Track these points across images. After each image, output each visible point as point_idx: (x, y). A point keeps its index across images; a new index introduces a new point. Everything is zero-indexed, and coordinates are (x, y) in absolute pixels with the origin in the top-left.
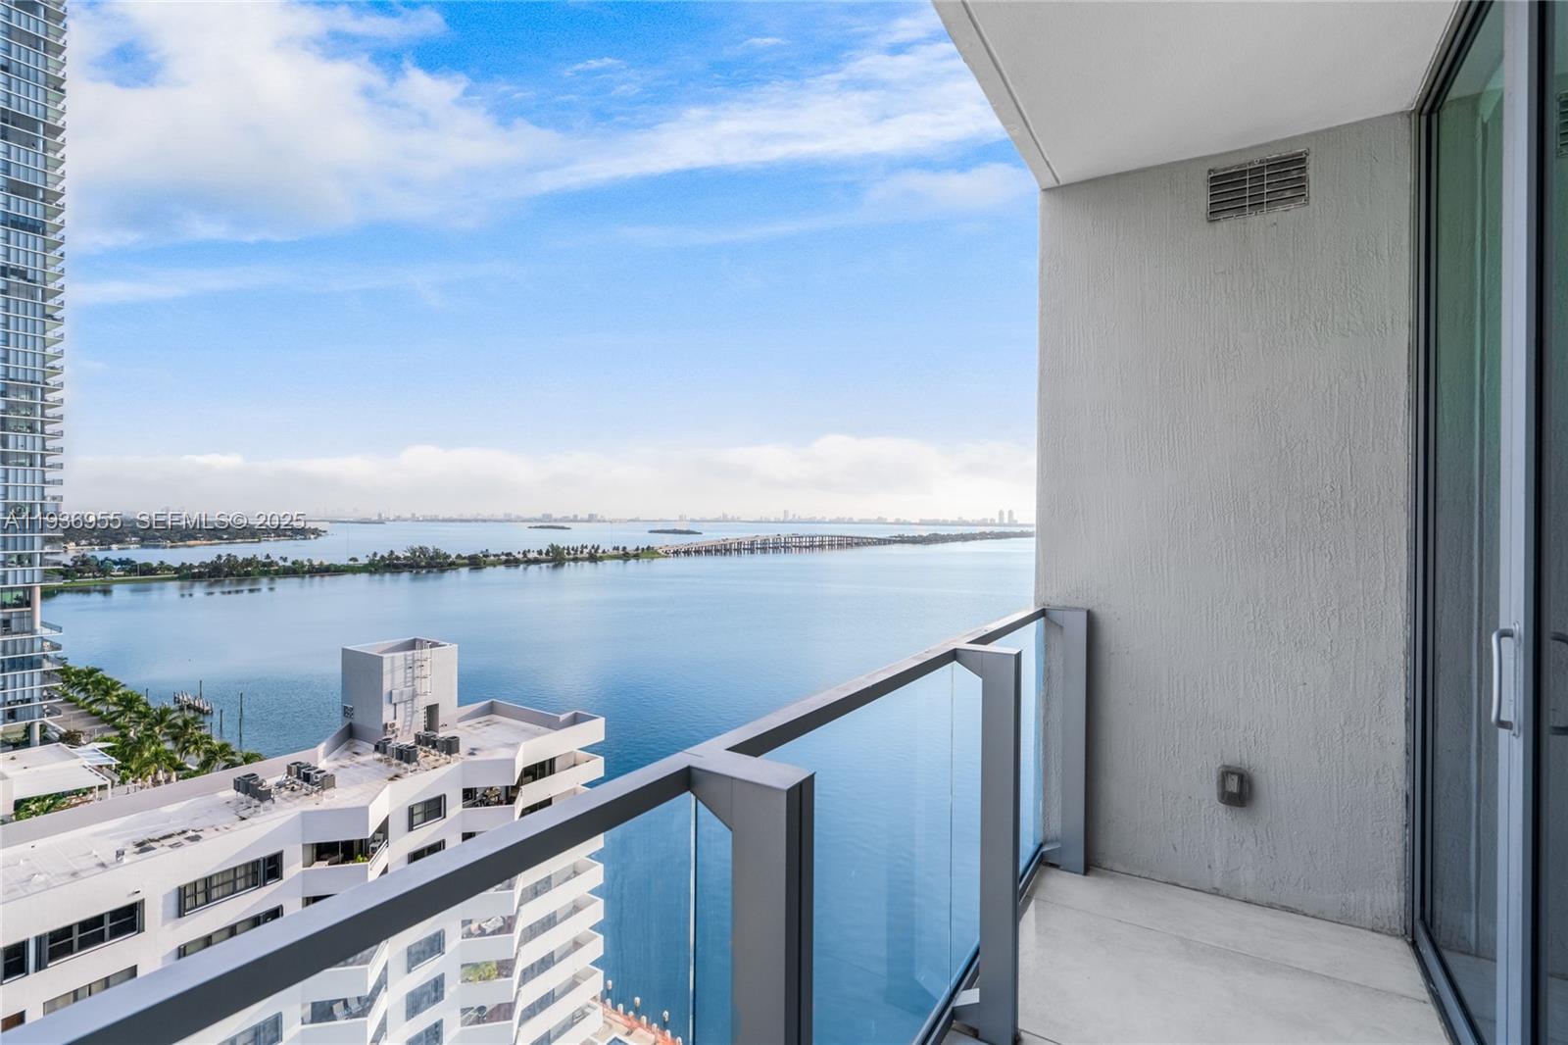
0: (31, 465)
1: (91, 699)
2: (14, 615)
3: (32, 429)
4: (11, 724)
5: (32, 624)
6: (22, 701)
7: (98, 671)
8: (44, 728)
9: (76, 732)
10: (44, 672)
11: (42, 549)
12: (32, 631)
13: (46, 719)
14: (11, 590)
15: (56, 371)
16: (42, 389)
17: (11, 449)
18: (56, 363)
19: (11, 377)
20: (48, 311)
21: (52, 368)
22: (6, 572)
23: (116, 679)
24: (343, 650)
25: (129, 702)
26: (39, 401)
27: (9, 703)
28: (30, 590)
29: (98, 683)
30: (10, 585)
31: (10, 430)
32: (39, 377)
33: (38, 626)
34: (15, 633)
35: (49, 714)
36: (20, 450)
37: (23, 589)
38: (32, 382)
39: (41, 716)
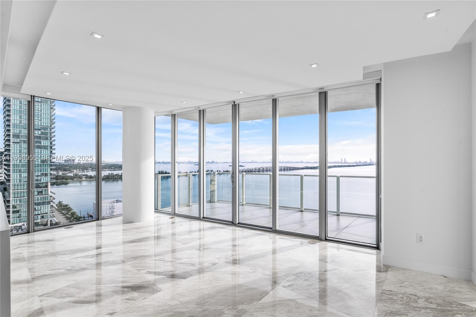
0: (47, 149)
1: (65, 213)
2: (44, 190)
3: (47, 139)
4: (43, 219)
5: (48, 192)
6: (45, 213)
7: (68, 205)
8: (51, 221)
9: (59, 222)
10: (52, 206)
11: (50, 172)
12: (48, 194)
13: (51, 219)
14: (43, 183)
15: (54, 123)
16: (50, 128)
17: (42, 144)
18: (54, 121)
19: (42, 125)
20: (51, 107)
21: (53, 122)
22: (41, 178)
23: (72, 208)
24: (93, 203)
25: (73, 214)
26: (49, 131)
27: (42, 214)
28: (47, 183)
29: (67, 209)
30: (42, 181)
31: (42, 140)
32: (49, 125)
33: (49, 193)
34: (44, 195)
35: (52, 217)
36: (45, 145)
37: (46, 183)
38: (47, 126)
39: (50, 218)
